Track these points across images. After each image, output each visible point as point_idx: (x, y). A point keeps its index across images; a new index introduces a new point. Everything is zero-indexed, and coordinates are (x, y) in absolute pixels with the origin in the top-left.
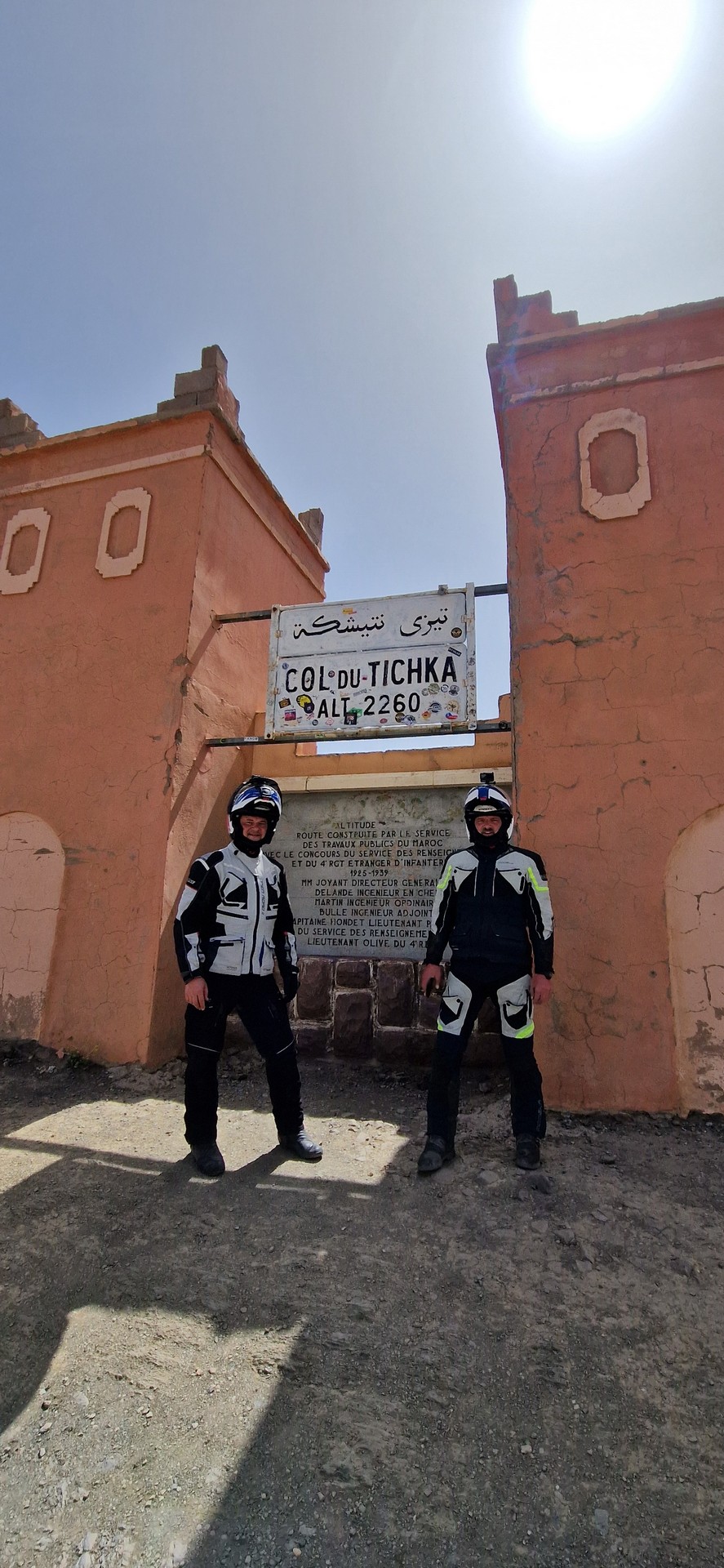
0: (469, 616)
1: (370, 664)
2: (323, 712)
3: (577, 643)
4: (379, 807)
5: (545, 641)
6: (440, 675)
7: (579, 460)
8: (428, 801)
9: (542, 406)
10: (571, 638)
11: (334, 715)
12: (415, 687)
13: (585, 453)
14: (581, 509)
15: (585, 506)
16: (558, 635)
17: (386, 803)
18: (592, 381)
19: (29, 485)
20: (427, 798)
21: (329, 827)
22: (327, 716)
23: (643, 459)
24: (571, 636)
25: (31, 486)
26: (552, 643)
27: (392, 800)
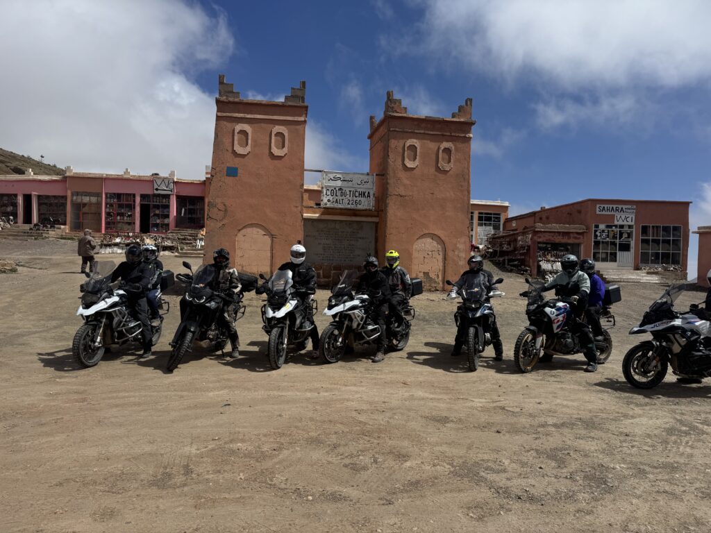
6: (366, 196)
7: (405, 150)
9: (397, 133)
11: (339, 203)
12: (360, 198)
15: (405, 163)
18: (409, 130)
23: (418, 154)
24: (400, 194)
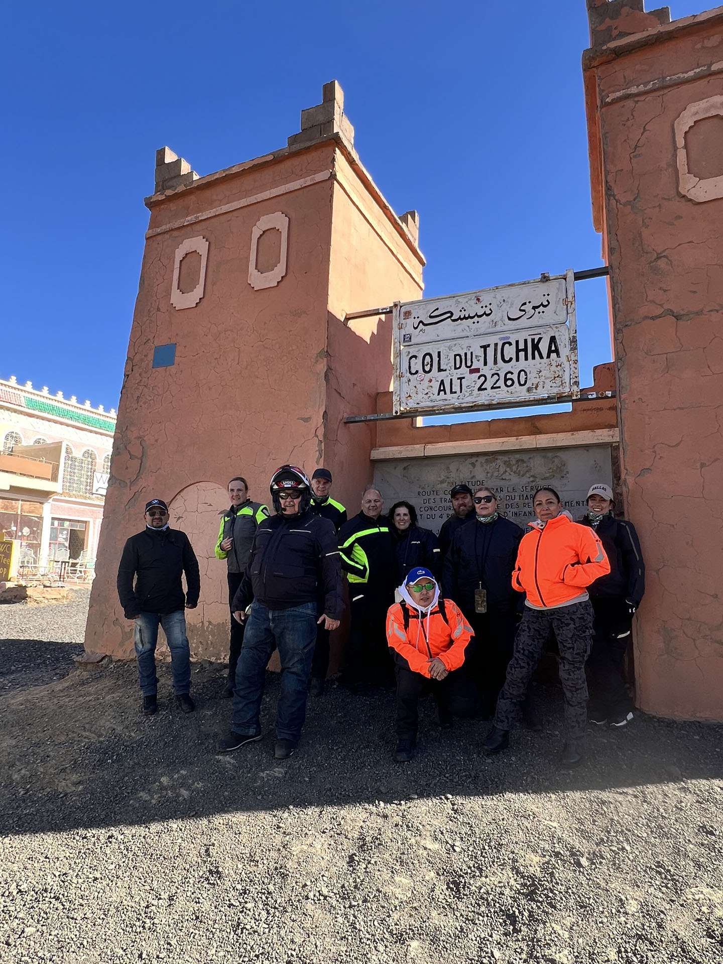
0: (570, 299)
1: (481, 347)
2: (442, 391)
3: (678, 318)
4: (488, 468)
5: (646, 317)
6: (545, 353)
7: (675, 148)
8: (531, 461)
9: (637, 102)
10: (671, 312)
11: (451, 392)
12: (522, 364)
13: (681, 142)
14: (678, 193)
15: (683, 192)
16: (660, 311)
17: (494, 464)
18: (686, 72)
19: (189, 218)
20: (530, 458)
21: (445, 485)
22: (445, 393)
24: (671, 311)
25: (191, 218)
26: (653, 318)
27: (498, 461)
